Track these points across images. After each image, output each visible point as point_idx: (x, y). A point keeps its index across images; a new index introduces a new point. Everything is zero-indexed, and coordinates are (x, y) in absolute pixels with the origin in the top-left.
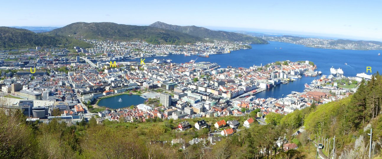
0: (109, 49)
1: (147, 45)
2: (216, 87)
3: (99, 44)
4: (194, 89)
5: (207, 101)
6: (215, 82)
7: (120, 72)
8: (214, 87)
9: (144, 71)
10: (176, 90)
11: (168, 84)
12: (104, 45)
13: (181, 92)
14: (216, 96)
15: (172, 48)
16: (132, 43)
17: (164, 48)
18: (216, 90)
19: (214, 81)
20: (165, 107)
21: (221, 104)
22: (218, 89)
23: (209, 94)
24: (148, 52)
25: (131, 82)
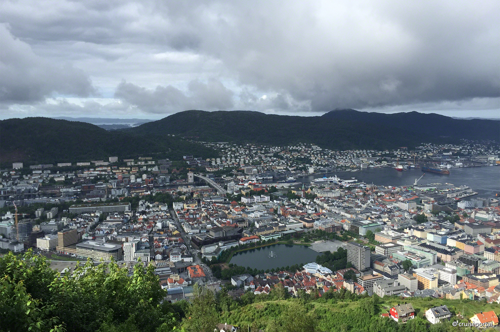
0: (249, 159)
1: (321, 152)
2: (469, 236)
3: (229, 151)
4: (417, 237)
5: (446, 264)
6: (466, 226)
7: (271, 202)
8: (463, 236)
9: (315, 200)
10: (378, 238)
11: (361, 226)
12: (240, 152)
13: (389, 243)
14: (470, 257)
15: (369, 157)
16: (291, 148)
17: (354, 156)
18: (468, 244)
19: (462, 224)
20: (359, 269)
21: (481, 274)
22: (474, 242)
23: (453, 250)
24: (322, 165)
25: (291, 220)
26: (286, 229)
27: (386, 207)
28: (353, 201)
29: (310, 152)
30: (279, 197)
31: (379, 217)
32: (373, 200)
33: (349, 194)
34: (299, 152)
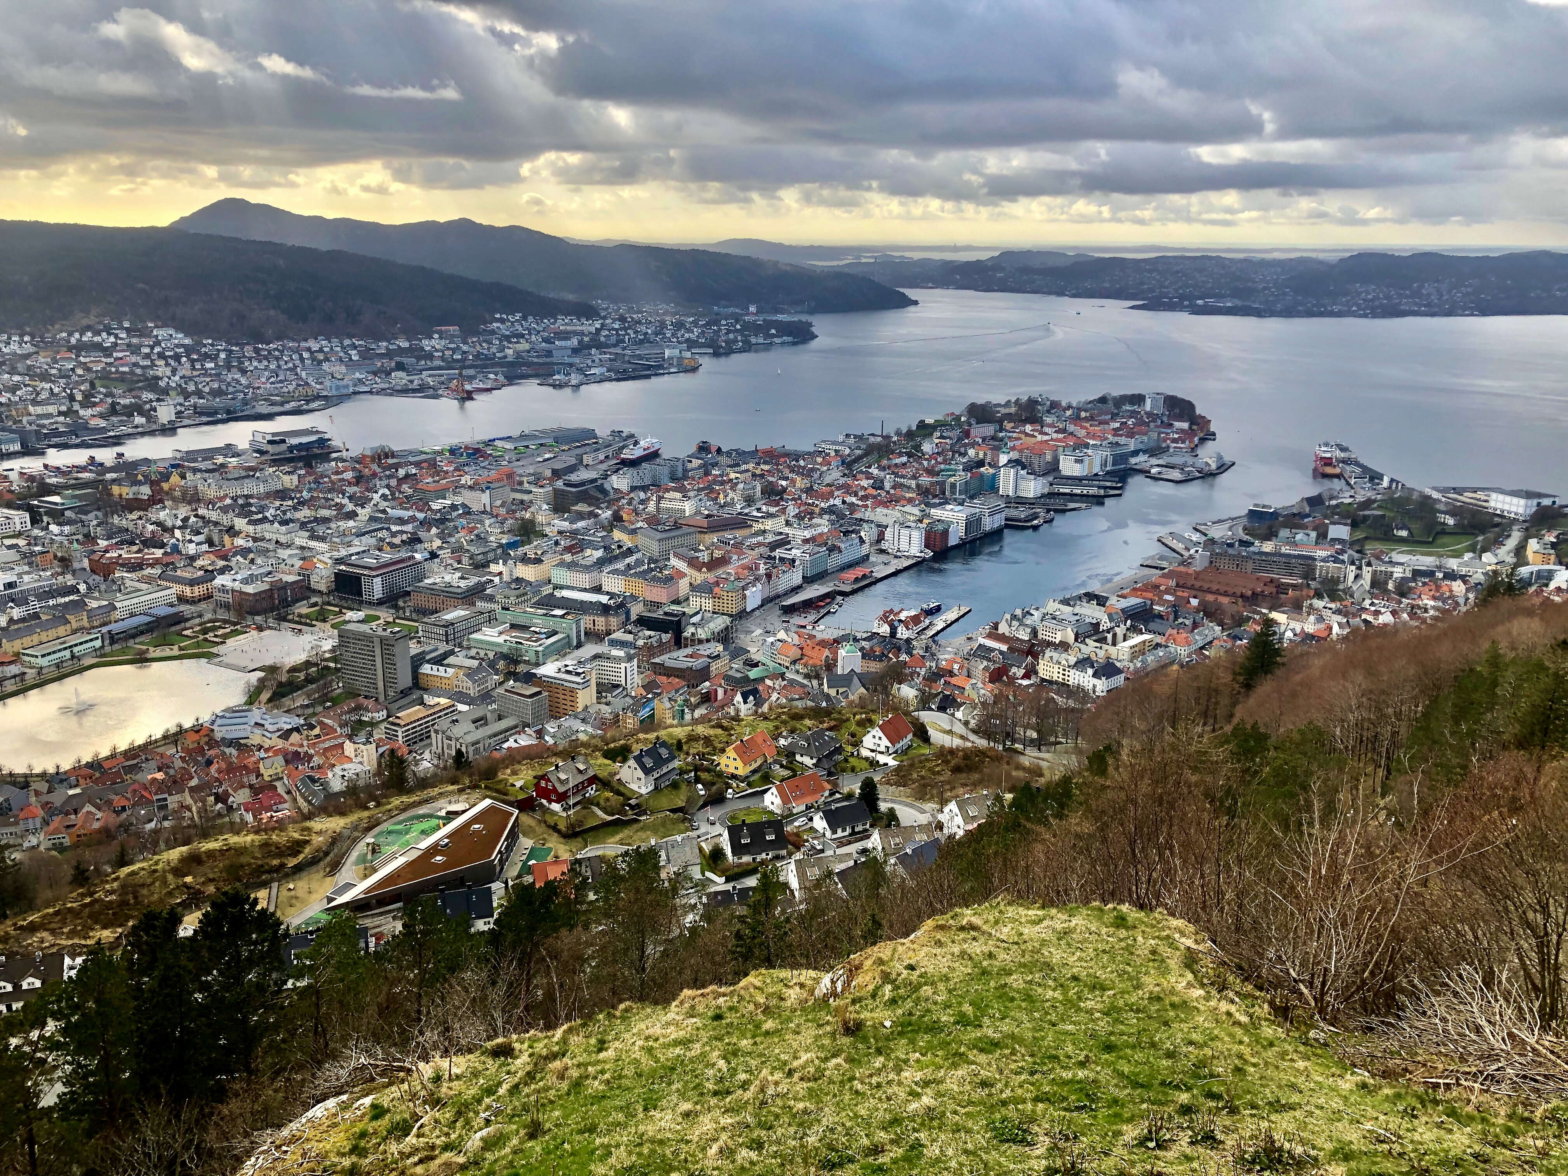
2: (651, 560)
4: (526, 582)
6: (640, 535)
8: (638, 563)
10: (420, 599)
14: (661, 612)
15: (351, 360)
18: (654, 580)
19: (632, 532)
20: (382, 698)
22: (664, 573)
23: (619, 600)
24: (199, 394)
25: (128, 583)
26: (117, 615)
27: (430, 509)
28: (327, 499)
29: (146, 350)
30: (68, 513)
31: (414, 540)
32: (387, 492)
33: (311, 478)
34: (107, 352)
